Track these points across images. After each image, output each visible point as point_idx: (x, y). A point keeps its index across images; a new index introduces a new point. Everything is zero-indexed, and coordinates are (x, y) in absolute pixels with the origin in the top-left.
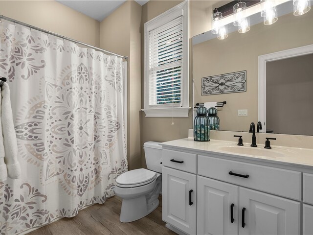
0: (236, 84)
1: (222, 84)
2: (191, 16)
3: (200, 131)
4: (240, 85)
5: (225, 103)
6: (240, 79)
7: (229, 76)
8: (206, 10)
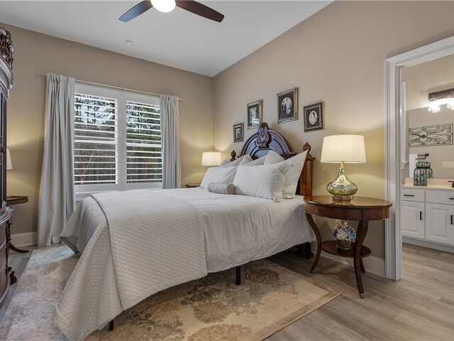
0: (441, 137)
1: (423, 136)
2: (407, 94)
3: (420, 178)
4: (445, 138)
5: (427, 155)
6: (445, 132)
7: (432, 129)
8: (422, 92)
